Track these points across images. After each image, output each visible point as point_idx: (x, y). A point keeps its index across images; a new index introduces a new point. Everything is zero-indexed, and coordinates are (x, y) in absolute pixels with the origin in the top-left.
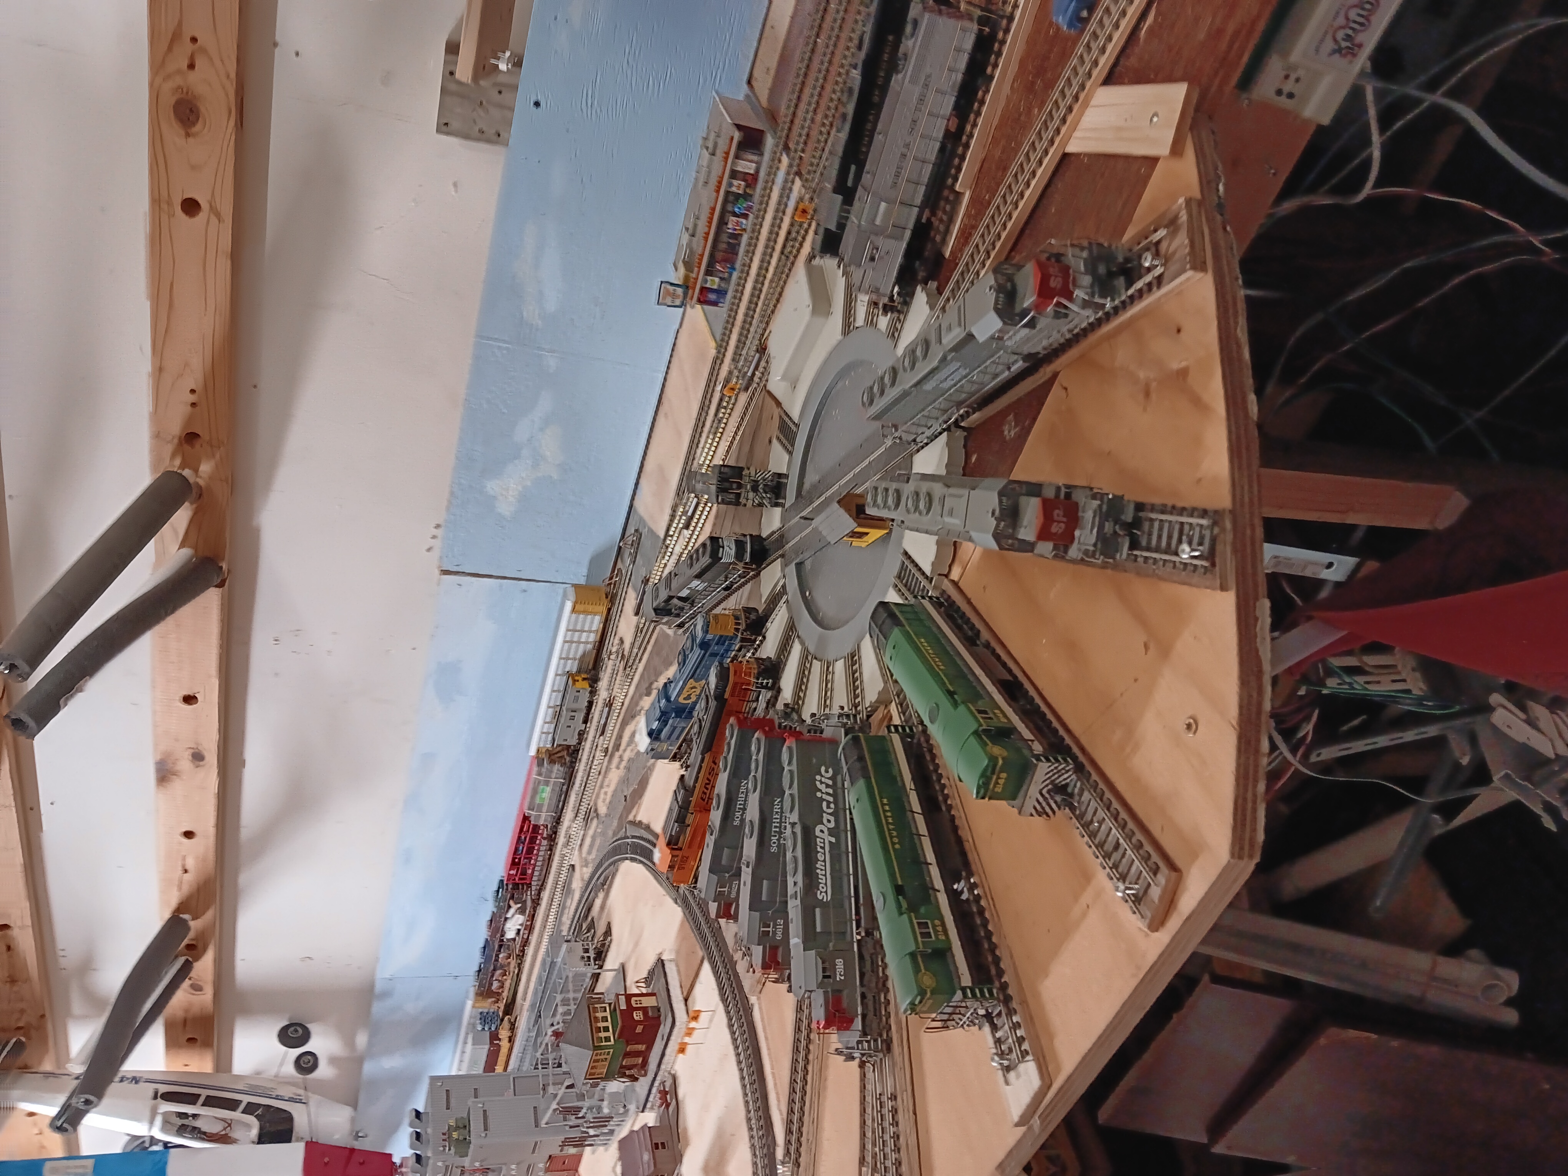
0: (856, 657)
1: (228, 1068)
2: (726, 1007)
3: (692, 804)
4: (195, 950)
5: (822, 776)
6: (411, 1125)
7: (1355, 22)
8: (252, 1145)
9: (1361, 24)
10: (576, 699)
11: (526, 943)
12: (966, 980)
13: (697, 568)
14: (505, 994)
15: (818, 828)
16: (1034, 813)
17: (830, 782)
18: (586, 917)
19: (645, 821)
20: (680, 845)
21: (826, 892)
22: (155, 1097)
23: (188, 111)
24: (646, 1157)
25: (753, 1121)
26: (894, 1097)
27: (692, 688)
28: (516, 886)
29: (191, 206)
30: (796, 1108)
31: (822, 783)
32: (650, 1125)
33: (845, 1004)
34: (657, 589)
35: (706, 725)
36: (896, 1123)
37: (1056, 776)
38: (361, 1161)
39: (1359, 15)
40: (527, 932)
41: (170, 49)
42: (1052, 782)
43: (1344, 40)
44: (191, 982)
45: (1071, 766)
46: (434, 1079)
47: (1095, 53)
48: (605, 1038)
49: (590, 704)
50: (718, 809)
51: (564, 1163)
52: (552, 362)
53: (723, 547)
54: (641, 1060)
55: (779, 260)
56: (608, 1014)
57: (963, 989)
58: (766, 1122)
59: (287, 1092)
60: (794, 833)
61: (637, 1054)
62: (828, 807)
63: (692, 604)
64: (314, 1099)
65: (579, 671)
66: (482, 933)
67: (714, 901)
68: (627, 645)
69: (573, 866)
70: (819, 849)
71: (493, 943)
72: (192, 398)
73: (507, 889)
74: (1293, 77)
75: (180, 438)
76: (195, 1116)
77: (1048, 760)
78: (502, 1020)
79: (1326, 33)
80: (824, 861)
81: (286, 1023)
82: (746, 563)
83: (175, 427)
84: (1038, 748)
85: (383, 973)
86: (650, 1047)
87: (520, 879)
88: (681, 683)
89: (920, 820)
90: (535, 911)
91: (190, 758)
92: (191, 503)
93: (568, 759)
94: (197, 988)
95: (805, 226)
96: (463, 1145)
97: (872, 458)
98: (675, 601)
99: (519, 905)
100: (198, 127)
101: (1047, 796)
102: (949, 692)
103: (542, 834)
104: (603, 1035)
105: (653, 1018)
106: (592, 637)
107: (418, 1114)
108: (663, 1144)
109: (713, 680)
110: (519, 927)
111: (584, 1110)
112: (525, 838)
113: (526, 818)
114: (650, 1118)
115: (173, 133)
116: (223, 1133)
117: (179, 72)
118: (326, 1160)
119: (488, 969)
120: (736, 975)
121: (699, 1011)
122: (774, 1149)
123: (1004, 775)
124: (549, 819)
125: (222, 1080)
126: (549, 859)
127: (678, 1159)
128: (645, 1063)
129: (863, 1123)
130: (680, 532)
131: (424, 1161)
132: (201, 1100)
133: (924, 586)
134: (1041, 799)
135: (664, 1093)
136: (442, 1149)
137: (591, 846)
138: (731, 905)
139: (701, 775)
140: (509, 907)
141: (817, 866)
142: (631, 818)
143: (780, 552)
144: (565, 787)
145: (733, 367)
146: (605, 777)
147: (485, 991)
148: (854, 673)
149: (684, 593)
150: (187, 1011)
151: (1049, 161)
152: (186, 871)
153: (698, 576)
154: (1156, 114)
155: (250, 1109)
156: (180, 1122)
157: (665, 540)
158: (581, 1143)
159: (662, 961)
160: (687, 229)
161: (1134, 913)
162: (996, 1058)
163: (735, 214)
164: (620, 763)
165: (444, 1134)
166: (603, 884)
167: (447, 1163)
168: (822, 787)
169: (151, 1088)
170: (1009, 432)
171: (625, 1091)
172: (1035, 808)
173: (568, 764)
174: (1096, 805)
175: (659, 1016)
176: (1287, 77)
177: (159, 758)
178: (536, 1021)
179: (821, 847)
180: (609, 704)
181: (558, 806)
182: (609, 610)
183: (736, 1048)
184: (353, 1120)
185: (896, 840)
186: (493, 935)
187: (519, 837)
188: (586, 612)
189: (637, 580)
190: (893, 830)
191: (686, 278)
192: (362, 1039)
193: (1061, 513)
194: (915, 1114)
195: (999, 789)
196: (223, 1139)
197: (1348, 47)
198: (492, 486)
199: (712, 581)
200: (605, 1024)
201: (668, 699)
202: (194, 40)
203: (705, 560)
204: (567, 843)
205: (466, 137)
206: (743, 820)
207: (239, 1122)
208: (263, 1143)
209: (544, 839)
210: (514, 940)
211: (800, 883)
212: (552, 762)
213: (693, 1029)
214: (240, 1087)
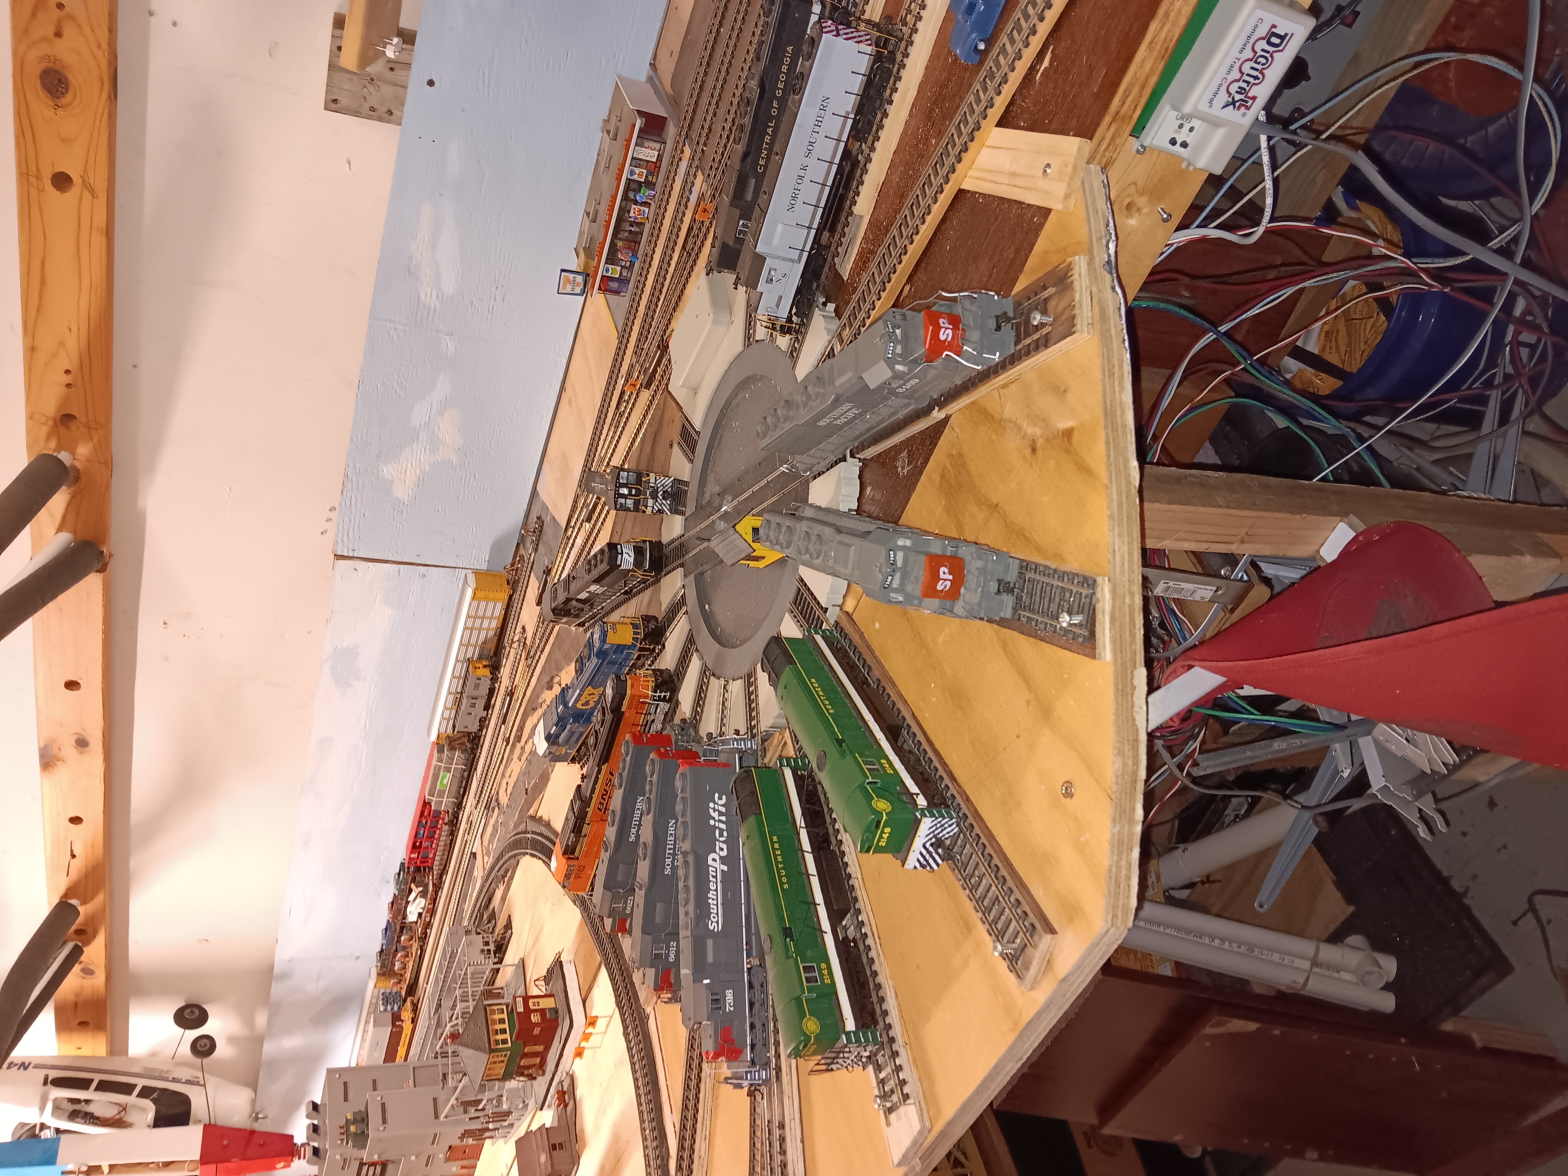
0: (752, 679)
1: (125, 1051)
2: (622, 1015)
3: (589, 815)
4: (85, 935)
5: (715, 803)
6: (308, 1117)
7: (1248, 75)
8: (149, 1130)
9: (1256, 78)
10: (477, 686)
11: (428, 925)
12: (850, 1025)
13: (595, 574)
14: (408, 975)
15: (711, 856)
16: (918, 865)
17: (723, 809)
18: (487, 906)
19: (545, 818)
20: (576, 854)
21: (717, 922)
22: (45, 1083)
23: (56, 82)
24: (543, 1158)
25: (647, 1132)
26: (782, 1126)
27: (589, 695)
28: (418, 869)
29: (62, 181)
30: (689, 1124)
31: (714, 810)
32: (548, 1125)
33: (735, 1034)
34: (556, 590)
35: (603, 737)
36: (783, 1152)
37: (940, 830)
38: (262, 1143)
39: (1252, 68)
40: (429, 915)
41: (34, 15)
42: (935, 836)
43: (1237, 92)
44: (81, 966)
45: (954, 820)
46: (331, 1072)
47: (991, 92)
48: (502, 1040)
49: (492, 692)
50: (613, 825)
51: (465, 1152)
52: (450, 345)
53: (622, 554)
54: (538, 1060)
55: (681, 256)
56: (505, 1016)
57: (848, 1034)
58: (660, 1134)
59: (185, 1074)
60: (686, 863)
61: (535, 1055)
62: (721, 835)
63: (592, 606)
64: (212, 1082)
65: (480, 658)
66: (383, 916)
67: (609, 917)
68: (529, 634)
69: (474, 855)
70: (711, 879)
71: (395, 924)
72: (67, 379)
73: (408, 872)
74: (1187, 127)
75: (55, 419)
76: (87, 1102)
77: (932, 815)
78: (405, 1001)
79: (1220, 85)
80: (716, 890)
81: (183, 1004)
82: (645, 571)
83: (50, 407)
84: (922, 801)
85: (282, 956)
86: (548, 1048)
87: (421, 862)
88: (578, 691)
89: (810, 859)
90: (436, 895)
91: (73, 743)
92: (69, 486)
93: (469, 745)
94: (88, 972)
95: (707, 223)
96: (361, 1139)
97: (770, 478)
98: (574, 603)
99: (421, 889)
100: (67, 99)
101: (931, 849)
102: (838, 740)
103: (443, 819)
104: (500, 1037)
105: (551, 1020)
106: (494, 624)
107: (315, 1107)
108: (561, 1145)
109: (609, 692)
110: (421, 911)
111: (484, 1102)
112: (426, 822)
113: (426, 804)
114: (547, 1118)
115: (40, 104)
116: (118, 1117)
117: (45, 39)
118: (225, 1142)
119: (390, 950)
120: (632, 984)
121: (597, 1017)
122: (668, 1160)
123: (888, 830)
124: (450, 805)
125: (117, 1064)
126: (451, 844)
127: (575, 1160)
128: (543, 1063)
129: (753, 1145)
130: (581, 524)
131: (321, 1153)
132: (94, 1085)
133: (819, 617)
134: (924, 852)
135: (561, 1094)
136: (339, 1142)
137: (493, 836)
138: (625, 920)
139: (598, 786)
140: (410, 891)
141: (709, 896)
142: (532, 812)
143: (680, 561)
144: (466, 774)
145: (634, 360)
146: (506, 767)
147: (386, 970)
148: (750, 694)
149: (583, 596)
150: (77, 995)
151: (945, 198)
152: (73, 856)
153: (597, 581)
154: (1048, 165)
155: (146, 1092)
156: (71, 1107)
157: (566, 530)
158: (480, 1135)
159: (561, 962)
160: (588, 214)
161: (1011, 971)
162: (878, 1100)
163: (636, 202)
164: (521, 754)
165: (341, 1127)
166: (504, 877)
167: (345, 1156)
168: (715, 815)
169: (42, 1073)
170: (903, 468)
171: (524, 1088)
172: (918, 861)
173: (469, 751)
174: (977, 859)
175: (557, 1018)
176: (1181, 126)
177: (42, 745)
178: (437, 1010)
179: (713, 876)
180: (511, 694)
181: (459, 792)
182: (511, 597)
183: (631, 1057)
184: (253, 1102)
185: (784, 880)
186: (394, 917)
187: (419, 822)
188: (487, 599)
189: (539, 569)
190: (782, 868)
191: (586, 265)
192: (261, 1019)
193: (946, 570)
194: (802, 1142)
195: (883, 843)
196: (117, 1123)
197: (1241, 100)
198: (388, 471)
199: (611, 586)
200: (502, 1026)
201: (565, 705)
202: (60, 6)
203: (603, 567)
204: (468, 831)
205: (357, 114)
206: (638, 836)
207: (134, 1106)
208: (159, 1126)
209: (445, 824)
210: (416, 923)
211: (692, 914)
212: (452, 748)
213: (591, 1034)
214: (135, 1069)
